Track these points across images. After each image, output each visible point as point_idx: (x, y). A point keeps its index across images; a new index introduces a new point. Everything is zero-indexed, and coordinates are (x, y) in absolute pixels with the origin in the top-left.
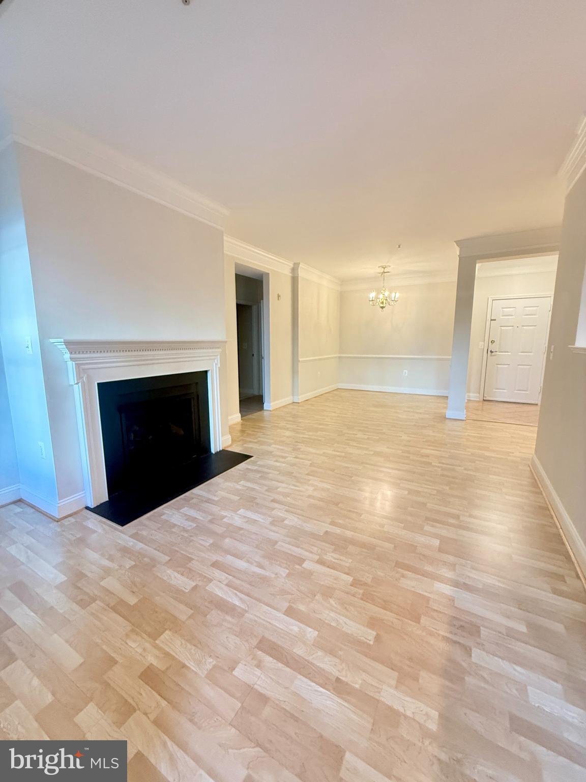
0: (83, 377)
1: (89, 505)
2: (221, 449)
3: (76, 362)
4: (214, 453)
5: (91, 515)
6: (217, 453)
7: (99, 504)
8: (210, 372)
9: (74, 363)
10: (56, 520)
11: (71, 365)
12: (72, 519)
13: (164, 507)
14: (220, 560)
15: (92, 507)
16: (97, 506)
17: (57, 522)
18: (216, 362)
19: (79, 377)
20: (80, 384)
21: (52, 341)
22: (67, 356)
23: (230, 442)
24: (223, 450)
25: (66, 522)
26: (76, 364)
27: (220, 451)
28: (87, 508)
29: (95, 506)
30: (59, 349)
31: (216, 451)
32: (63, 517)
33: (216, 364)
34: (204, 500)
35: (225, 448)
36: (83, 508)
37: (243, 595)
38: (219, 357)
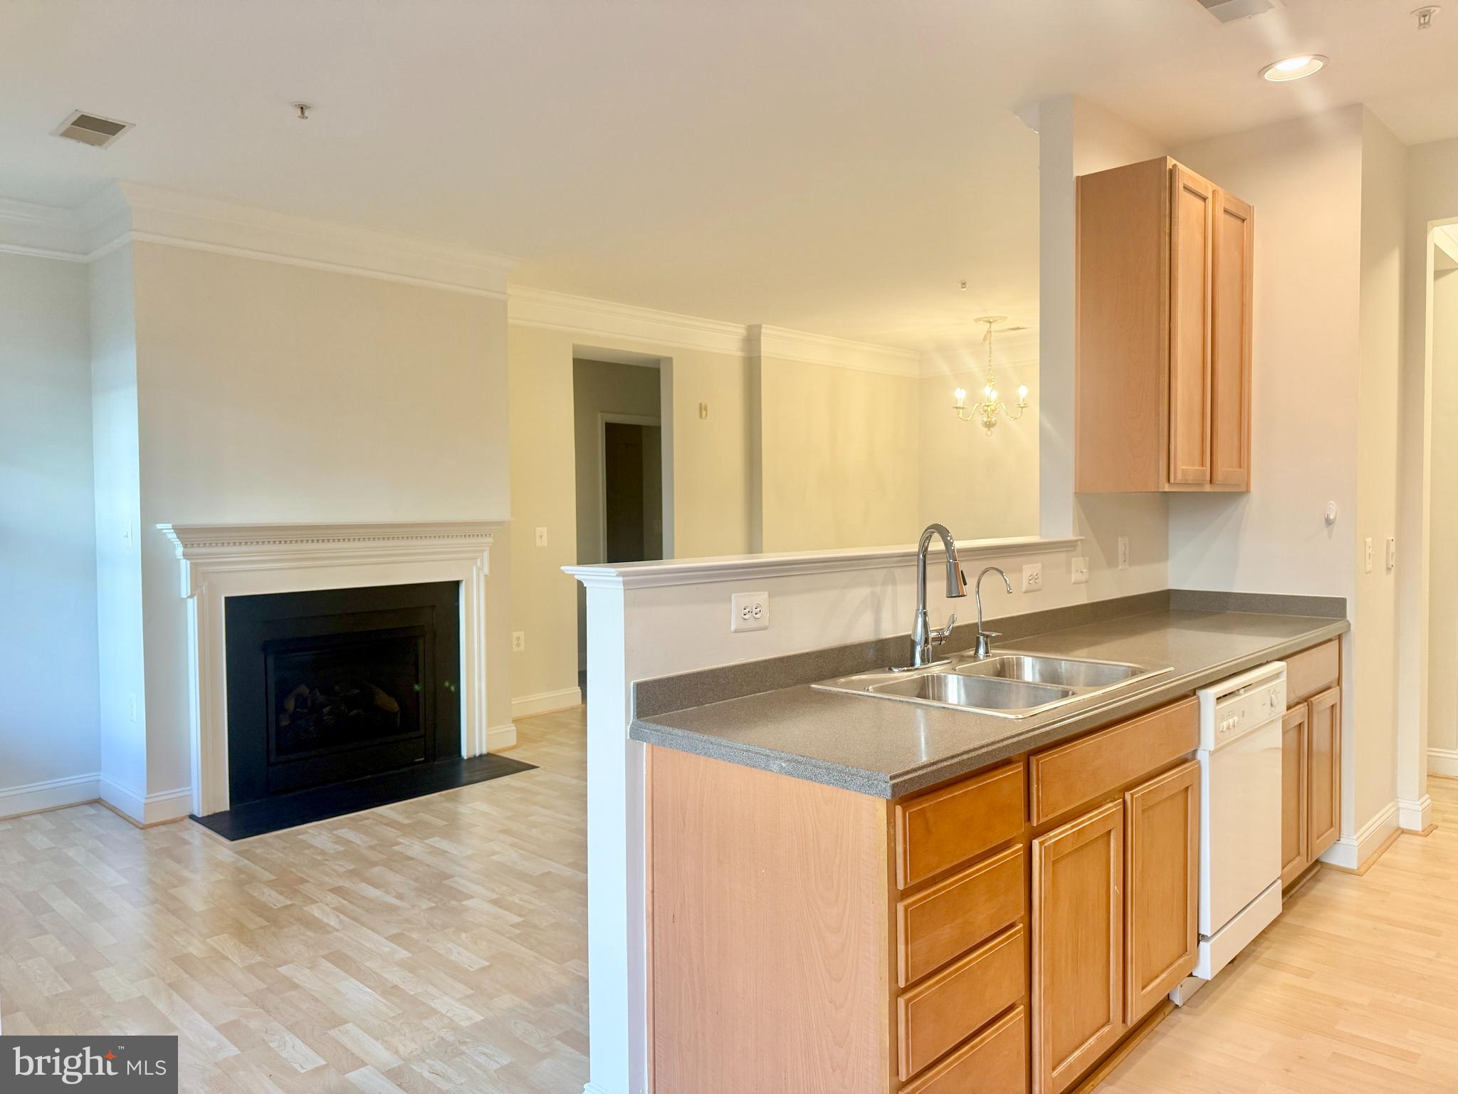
0: (201, 586)
1: (196, 813)
2: (485, 752)
3: (192, 561)
4: (465, 758)
5: (194, 825)
6: (472, 759)
7: (211, 814)
8: (464, 582)
9: (188, 562)
10: (141, 826)
11: (185, 565)
12: (163, 828)
13: (313, 826)
14: (347, 886)
15: (200, 816)
16: (208, 816)
17: (142, 829)
18: (479, 564)
19: (195, 586)
20: (195, 598)
21: (159, 526)
22: (179, 550)
23: (512, 740)
24: (489, 755)
25: (153, 831)
26: (191, 563)
27: (481, 756)
28: (192, 817)
29: (205, 815)
30: (169, 539)
31: (471, 754)
32: (152, 824)
33: (479, 569)
34: (385, 822)
35: (499, 751)
36: (185, 817)
37: (345, 917)
38: (486, 554)
